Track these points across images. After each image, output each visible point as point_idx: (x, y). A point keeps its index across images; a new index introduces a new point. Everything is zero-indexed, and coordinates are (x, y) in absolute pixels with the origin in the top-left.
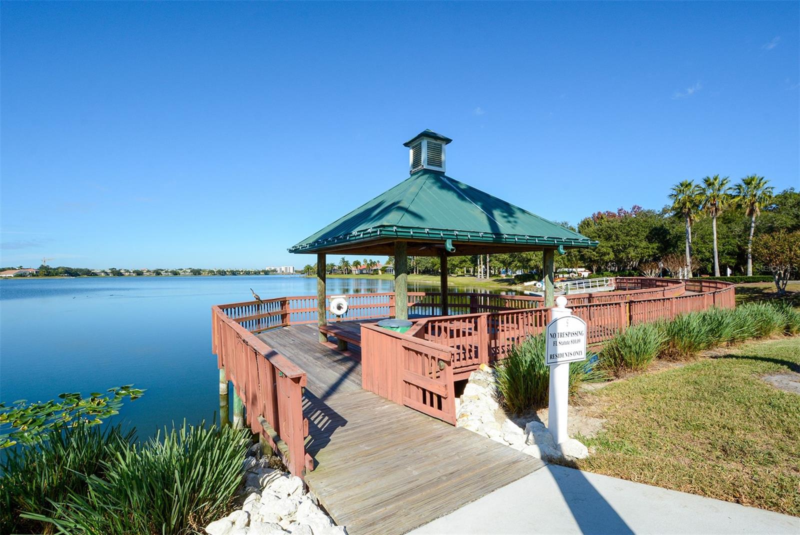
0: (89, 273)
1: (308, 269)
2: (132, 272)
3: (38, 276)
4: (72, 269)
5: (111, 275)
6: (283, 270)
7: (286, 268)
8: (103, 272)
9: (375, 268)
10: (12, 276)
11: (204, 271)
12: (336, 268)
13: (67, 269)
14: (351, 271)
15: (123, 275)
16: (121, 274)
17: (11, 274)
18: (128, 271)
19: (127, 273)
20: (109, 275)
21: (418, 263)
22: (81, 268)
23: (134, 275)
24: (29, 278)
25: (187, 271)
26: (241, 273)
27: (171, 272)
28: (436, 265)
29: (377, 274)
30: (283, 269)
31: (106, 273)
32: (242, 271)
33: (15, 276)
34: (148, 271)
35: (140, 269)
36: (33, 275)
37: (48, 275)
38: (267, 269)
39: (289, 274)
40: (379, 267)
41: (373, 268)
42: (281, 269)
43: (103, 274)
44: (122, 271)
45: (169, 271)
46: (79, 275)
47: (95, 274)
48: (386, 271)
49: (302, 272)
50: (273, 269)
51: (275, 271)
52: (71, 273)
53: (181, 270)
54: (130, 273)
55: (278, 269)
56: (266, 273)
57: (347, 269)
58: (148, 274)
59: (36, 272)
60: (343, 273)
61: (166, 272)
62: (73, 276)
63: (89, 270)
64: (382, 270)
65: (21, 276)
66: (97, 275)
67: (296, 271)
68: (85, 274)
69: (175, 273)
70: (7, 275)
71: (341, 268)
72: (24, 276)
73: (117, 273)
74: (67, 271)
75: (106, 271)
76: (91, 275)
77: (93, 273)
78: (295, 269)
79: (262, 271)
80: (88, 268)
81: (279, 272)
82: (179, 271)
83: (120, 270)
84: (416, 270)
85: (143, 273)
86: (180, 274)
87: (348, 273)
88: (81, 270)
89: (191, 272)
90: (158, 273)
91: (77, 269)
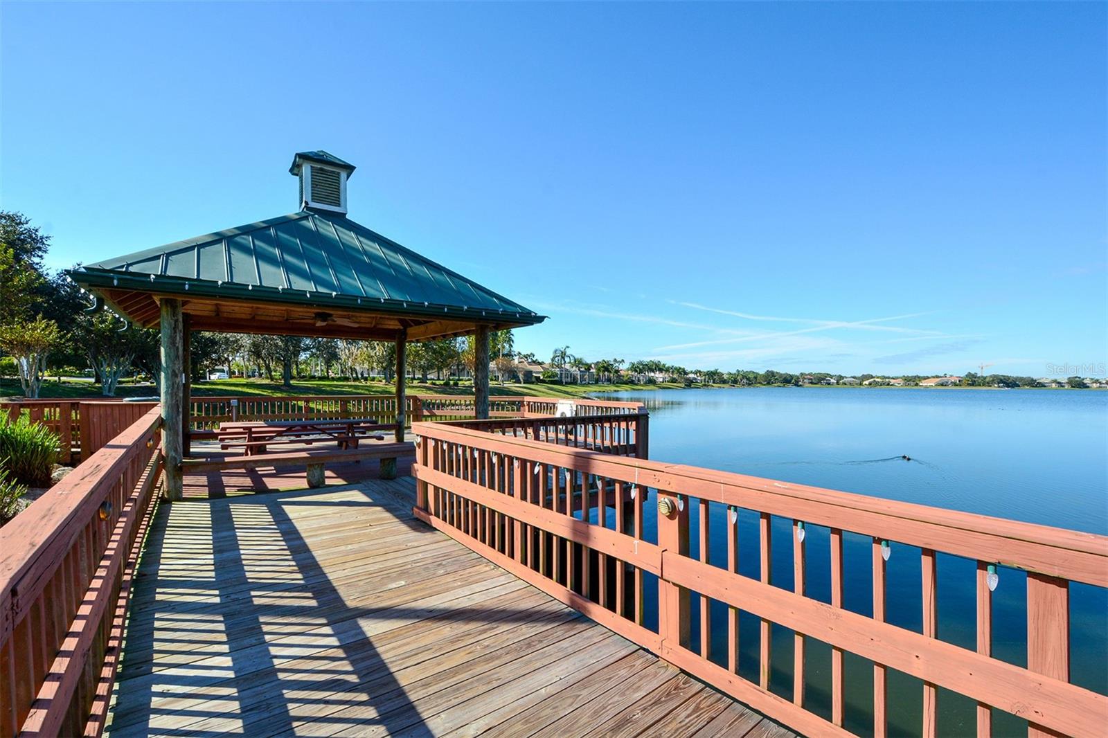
0: (1033, 383)
2: (1104, 382)
3: (960, 385)
4: (1009, 378)
5: (1066, 387)
8: (1055, 381)
10: (934, 385)
13: (1002, 378)
15: (1088, 387)
16: (1085, 386)
17: (931, 383)
18: (1097, 381)
19: (1094, 385)
20: (1063, 386)
22: (1022, 376)
24: (950, 387)
31: (1059, 383)
33: (936, 385)
36: (955, 384)
37: (973, 385)
43: (1054, 385)
44: (1085, 381)
46: (1019, 386)
47: (1042, 385)
52: (1009, 383)
54: (1100, 383)
59: (959, 381)
62: (1008, 387)
63: (1032, 380)
65: (942, 385)
66: (1045, 386)
68: (1027, 385)
70: (929, 384)
72: (945, 385)
73: (1078, 384)
74: (1001, 380)
75: (1059, 381)
76: (1036, 386)
77: (1038, 383)
80: (1032, 376)
83: (1083, 379)
88: (1021, 379)
91: (1017, 378)
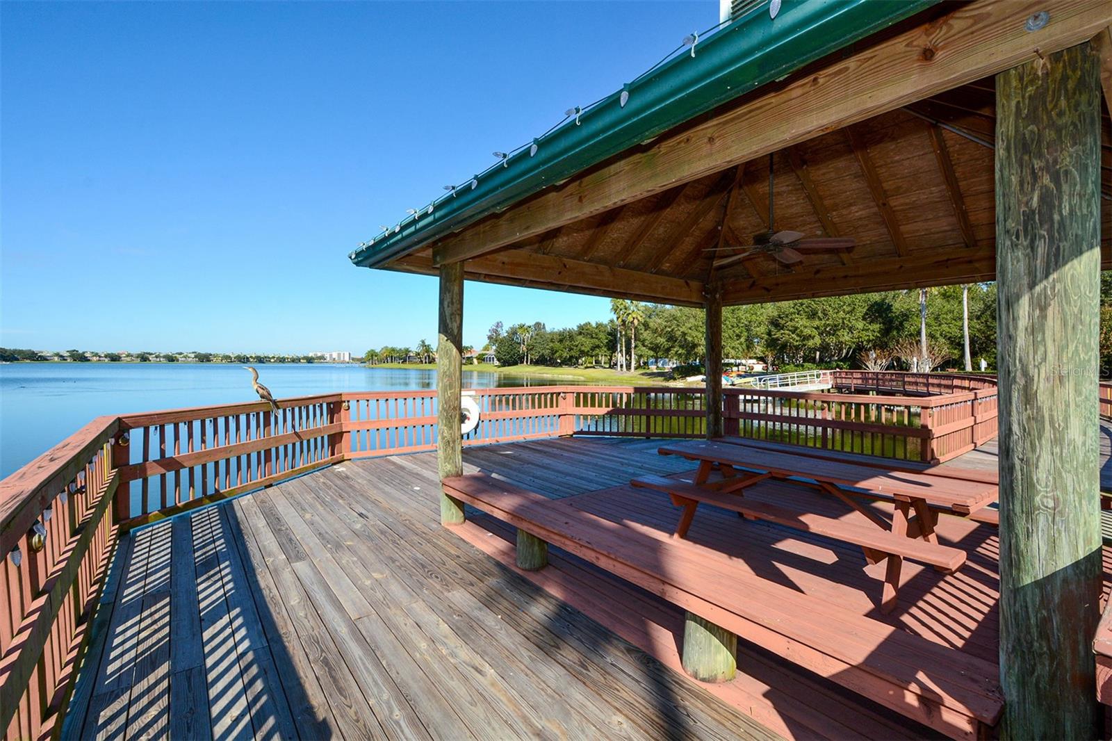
0: (34, 357)
1: (372, 356)
2: (103, 355)
4: (6, 351)
5: (69, 361)
6: (334, 357)
7: (339, 355)
8: (58, 355)
9: (469, 355)
11: (215, 356)
12: (412, 355)
14: (434, 359)
15: (89, 360)
16: (86, 360)
18: (96, 355)
19: (94, 358)
20: (66, 360)
21: (531, 349)
22: (20, 348)
23: (106, 360)
25: (190, 355)
26: (272, 360)
27: (164, 357)
28: (556, 352)
29: (471, 364)
30: (335, 355)
31: (61, 356)
32: (274, 357)
34: (128, 355)
35: (115, 351)
38: (311, 355)
39: (343, 362)
40: (475, 355)
41: (466, 356)
42: (331, 355)
43: (56, 358)
44: (86, 355)
45: (162, 355)
46: (17, 359)
47: (44, 359)
48: (484, 360)
49: (362, 361)
50: (319, 354)
51: (322, 358)
52: (4, 356)
53: (181, 354)
54: (100, 357)
55: (327, 356)
56: (310, 360)
57: (429, 356)
58: (129, 359)
60: (422, 362)
61: (157, 357)
62: (6, 361)
63: (33, 352)
64: (478, 358)
66: (47, 360)
67: (353, 359)
68: (27, 359)
69: (171, 359)
71: (419, 354)
73: (79, 358)
75: (61, 353)
76: (38, 360)
77: (40, 356)
78: (352, 356)
79: (304, 358)
80: (32, 349)
81: (328, 359)
82: (177, 356)
83: (84, 353)
84: (527, 359)
85: (120, 358)
86: (178, 360)
87: (430, 363)
88: (21, 352)
89: (196, 357)
90: (144, 358)
91: (15, 351)
